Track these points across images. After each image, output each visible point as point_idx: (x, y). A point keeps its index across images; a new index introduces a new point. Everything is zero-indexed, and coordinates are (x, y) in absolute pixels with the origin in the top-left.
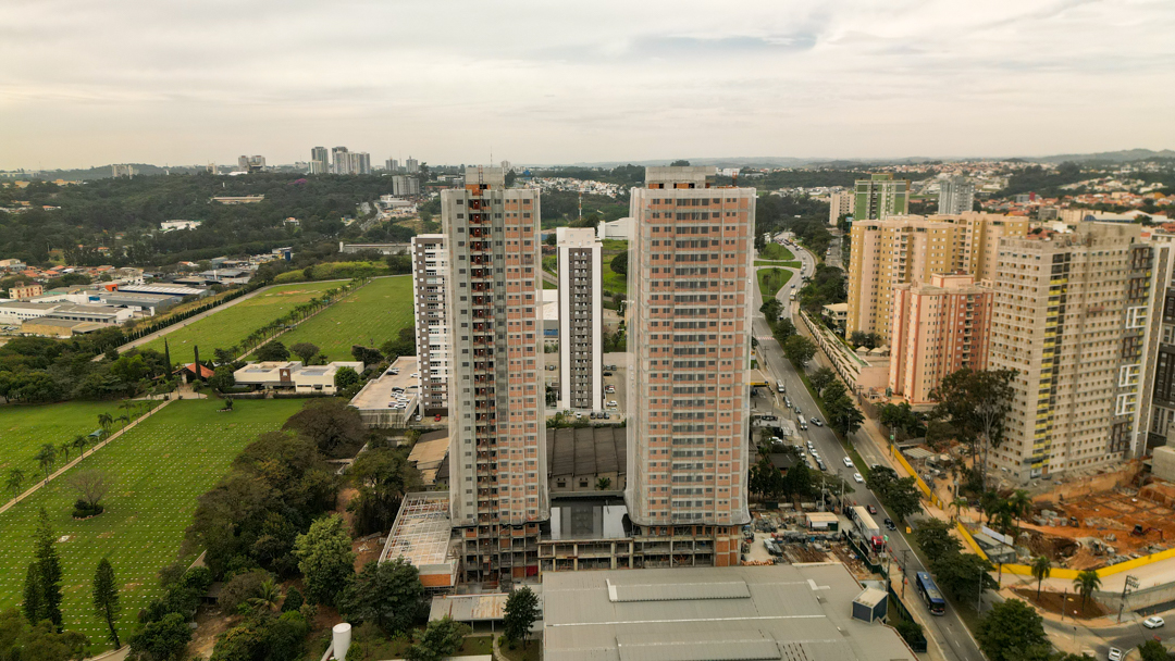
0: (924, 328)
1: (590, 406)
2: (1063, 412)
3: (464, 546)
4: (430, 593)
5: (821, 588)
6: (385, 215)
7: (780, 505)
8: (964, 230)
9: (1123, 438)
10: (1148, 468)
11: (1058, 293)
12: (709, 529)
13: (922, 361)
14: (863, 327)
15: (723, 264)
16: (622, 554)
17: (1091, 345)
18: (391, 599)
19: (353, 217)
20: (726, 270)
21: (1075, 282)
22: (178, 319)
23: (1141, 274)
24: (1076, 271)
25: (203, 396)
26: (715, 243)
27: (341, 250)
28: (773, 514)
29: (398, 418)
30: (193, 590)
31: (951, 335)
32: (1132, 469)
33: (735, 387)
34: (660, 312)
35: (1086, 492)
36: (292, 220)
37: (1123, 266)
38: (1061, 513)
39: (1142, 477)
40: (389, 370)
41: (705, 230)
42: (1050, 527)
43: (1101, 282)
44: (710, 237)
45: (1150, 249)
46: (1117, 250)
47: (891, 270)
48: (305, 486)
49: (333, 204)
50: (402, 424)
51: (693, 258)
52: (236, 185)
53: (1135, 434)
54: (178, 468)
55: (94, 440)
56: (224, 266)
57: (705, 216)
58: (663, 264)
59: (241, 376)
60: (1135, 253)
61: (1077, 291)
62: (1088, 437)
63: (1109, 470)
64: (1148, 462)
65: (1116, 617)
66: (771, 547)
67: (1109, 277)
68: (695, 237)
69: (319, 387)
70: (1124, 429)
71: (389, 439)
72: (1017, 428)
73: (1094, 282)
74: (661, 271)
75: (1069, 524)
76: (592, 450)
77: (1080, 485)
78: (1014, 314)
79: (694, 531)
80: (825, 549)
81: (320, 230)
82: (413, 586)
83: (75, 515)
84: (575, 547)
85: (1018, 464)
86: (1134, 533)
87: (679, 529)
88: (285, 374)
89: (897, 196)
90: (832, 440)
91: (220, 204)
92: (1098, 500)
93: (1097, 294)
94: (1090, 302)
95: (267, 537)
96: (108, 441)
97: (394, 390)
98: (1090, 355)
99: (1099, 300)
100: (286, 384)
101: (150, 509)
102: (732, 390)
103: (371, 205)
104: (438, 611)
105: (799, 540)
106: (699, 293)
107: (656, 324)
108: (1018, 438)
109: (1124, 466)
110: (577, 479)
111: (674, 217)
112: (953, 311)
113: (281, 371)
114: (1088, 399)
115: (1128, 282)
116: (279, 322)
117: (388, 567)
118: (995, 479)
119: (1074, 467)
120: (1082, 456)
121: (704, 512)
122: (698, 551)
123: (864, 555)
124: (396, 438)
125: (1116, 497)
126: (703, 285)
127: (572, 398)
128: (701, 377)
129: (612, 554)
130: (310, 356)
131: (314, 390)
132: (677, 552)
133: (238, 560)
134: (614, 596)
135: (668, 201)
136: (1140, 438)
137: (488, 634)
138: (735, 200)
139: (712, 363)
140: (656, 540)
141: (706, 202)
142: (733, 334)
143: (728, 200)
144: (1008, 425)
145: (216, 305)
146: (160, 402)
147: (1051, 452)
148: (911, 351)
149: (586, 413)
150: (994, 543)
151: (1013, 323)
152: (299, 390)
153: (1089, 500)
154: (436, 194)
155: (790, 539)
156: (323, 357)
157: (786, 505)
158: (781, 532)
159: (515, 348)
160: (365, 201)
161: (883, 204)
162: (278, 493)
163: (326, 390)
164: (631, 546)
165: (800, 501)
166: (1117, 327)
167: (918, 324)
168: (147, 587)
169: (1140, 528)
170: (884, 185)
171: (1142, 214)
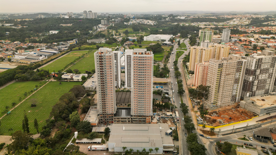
2: (221, 94)
3: (100, 117)
4: (92, 126)
5: (162, 129)
6: (99, 30)
7: (163, 110)
8: (216, 48)
9: (235, 98)
10: (239, 105)
11: (220, 71)
12: (145, 116)
15: (147, 69)
17: (227, 81)
18: (85, 128)
19: (92, 30)
20: (148, 70)
22: (52, 60)
23: (240, 67)
24: (224, 67)
25: (56, 80)
26: (146, 65)
28: (161, 112)
29: (92, 89)
30: (52, 124)
31: (205, 74)
32: (236, 105)
33: (150, 91)
34: (136, 77)
35: (225, 109)
36: (78, 31)
37: (235, 65)
38: (217, 114)
40: (92, 76)
41: (144, 62)
42: (213, 117)
43: (230, 69)
44: (145, 64)
45: (242, 62)
46: (234, 62)
47: (198, 58)
48: (72, 104)
49: (87, 27)
51: (142, 67)
52: (66, 21)
53: (237, 98)
54: (50, 97)
55: (35, 90)
56: (62, 44)
57: (144, 60)
58: (136, 68)
59: (63, 76)
60: (238, 62)
61: (224, 70)
62: (226, 99)
63: (231, 105)
64: (239, 103)
65: (217, 136)
66: (158, 119)
67: (232, 68)
68: (142, 64)
69: (78, 80)
70: (235, 97)
71: (90, 93)
72: (211, 97)
73: (228, 69)
74: (136, 70)
75: (218, 116)
77: (223, 108)
78: (211, 74)
79: (142, 116)
80: (168, 120)
81: (84, 34)
82: (89, 125)
83: (31, 107)
84: (120, 119)
85: (210, 104)
86: (229, 119)
87: (139, 116)
88: (72, 77)
89: (210, 34)
91: (62, 26)
92: (227, 111)
93: (229, 71)
94: (227, 72)
95: (65, 115)
96: (37, 90)
97: (92, 82)
98: (227, 83)
99: (229, 72)
100: (72, 79)
101: (45, 106)
103: (96, 27)
104: (94, 130)
105: (164, 118)
106: (143, 74)
107: (135, 79)
108: (210, 99)
109: (234, 104)
110: (124, 104)
111: (138, 60)
112: (206, 70)
113: (71, 76)
114: (226, 91)
115: (236, 68)
116: (72, 63)
117: (85, 122)
118: (206, 106)
119: (223, 104)
120: (225, 102)
122: (143, 120)
124: (92, 93)
125: (231, 110)
126: (144, 72)
128: (143, 89)
130: (77, 72)
131: (77, 80)
132: (139, 120)
133: (59, 119)
134: (124, 129)
135: (137, 57)
136: (238, 99)
137: (102, 134)
138: (149, 57)
139: (145, 87)
140: (135, 118)
141: (144, 57)
142: (149, 81)
143: (148, 57)
144: (209, 96)
145: (60, 56)
146: (47, 82)
147: (218, 101)
149: (130, 88)
150: (200, 120)
151: (211, 77)
152: (74, 80)
153: (224, 111)
154: (111, 24)
155: (162, 117)
156: (80, 72)
157: (164, 110)
158: (161, 116)
160: (95, 25)
162: (67, 106)
163: (80, 80)
165: (167, 109)
166: (233, 77)
168: (44, 122)
169: (230, 118)
170: (207, 32)
171: (273, 36)
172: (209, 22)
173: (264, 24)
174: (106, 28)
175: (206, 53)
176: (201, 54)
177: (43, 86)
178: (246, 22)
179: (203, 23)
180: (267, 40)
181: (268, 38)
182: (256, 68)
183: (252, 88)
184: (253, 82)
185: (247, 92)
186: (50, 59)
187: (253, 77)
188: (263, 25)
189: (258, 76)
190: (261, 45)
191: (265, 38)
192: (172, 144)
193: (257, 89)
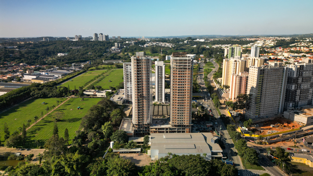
1: (162, 101)
2: (263, 103)
4: (129, 137)
12: (185, 126)
14: (225, 84)
16: (167, 130)
17: (269, 89)
21: (265, 75)
22: (68, 79)
25: (77, 97)
27: (103, 62)
29: (120, 103)
34: (175, 82)
36: (89, 53)
37: (277, 72)
40: (118, 92)
46: (275, 69)
47: (232, 71)
48: (103, 116)
57: (184, 63)
59: (85, 93)
60: (280, 69)
62: (269, 109)
64: (283, 114)
68: (182, 67)
73: (270, 76)
74: (175, 74)
79: (182, 126)
84: (157, 129)
85: (252, 114)
87: (178, 126)
89: (239, 51)
91: (71, 48)
94: (269, 80)
100: (95, 95)
106: (183, 78)
108: (252, 109)
110: (159, 116)
111: (178, 63)
113: (94, 92)
114: (269, 101)
120: (267, 113)
121: (183, 122)
122: (182, 130)
127: (158, 99)
128: (183, 95)
131: (101, 96)
132: (178, 130)
134: (164, 137)
136: (281, 109)
137: (140, 144)
143: (189, 60)
145: (75, 76)
147: (260, 112)
150: (244, 130)
152: (98, 96)
157: (202, 122)
161: (235, 53)
163: (104, 96)
165: (205, 121)
170: (236, 48)
171: (305, 54)
175: (240, 65)
176: (235, 66)
180: (298, 58)
182: (298, 75)
183: (295, 98)
185: (290, 103)
192: (220, 151)
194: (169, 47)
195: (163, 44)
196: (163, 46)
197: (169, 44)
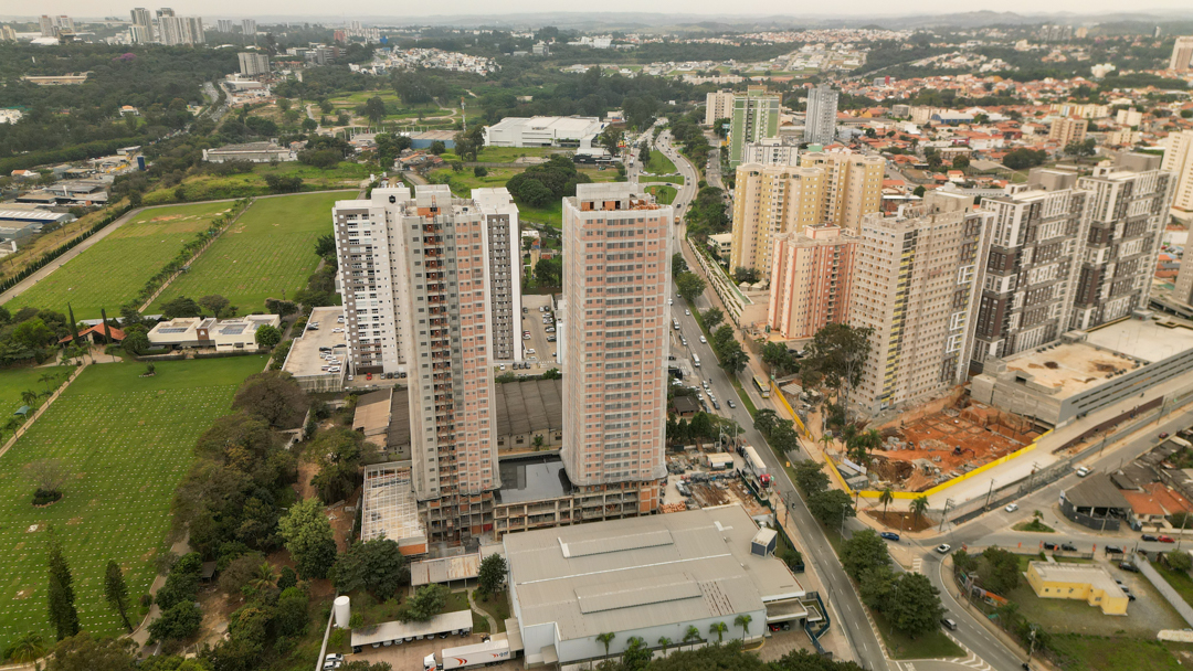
0: (799, 276)
1: (511, 357)
2: (907, 355)
3: (429, 514)
4: (410, 559)
5: (727, 528)
6: (235, 100)
7: (685, 448)
8: (832, 169)
9: (951, 370)
10: (968, 392)
11: (907, 263)
12: (635, 484)
13: (796, 303)
14: (745, 263)
15: (646, 272)
16: (564, 509)
17: (930, 301)
18: (379, 571)
19: (200, 103)
20: (649, 277)
21: (920, 252)
22: (50, 258)
23: (971, 240)
24: (921, 243)
25: (118, 359)
26: (640, 255)
27: (205, 158)
28: (681, 456)
29: (333, 382)
30: (192, 575)
31: (820, 280)
32: (956, 394)
33: (656, 371)
34: (595, 313)
35: (921, 416)
36: (127, 108)
37: (958, 235)
38: (901, 438)
39: (964, 400)
40: (309, 324)
41: (631, 245)
42: (893, 452)
43: (940, 250)
44: (635, 250)
45: (980, 218)
46: (953, 223)
47: (770, 213)
48: (271, 468)
49: (174, 89)
50: (339, 387)
51: (621, 268)
52: (48, 60)
53: (960, 365)
54: (121, 444)
55: (23, 417)
56: (67, 176)
57: (631, 233)
58: (595, 274)
59: (155, 335)
60: (967, 223)
61: (921, 259)
62: (924, 373)
63: (939, 396)
64: (968, 387)
65: (938, 527)
66: (682, 489)
67: (947, 246)
68: (623, 251)
69: (240, 345)
70: (952, 362)
71: (328, 403)
72: (872, 372)
73: (935, 251)
74: (595, 280)
75: (907, 447)
76: (523, 407)
77: (917, 411)
78: (873, 280)
79: (623, 486)
80: (724, 486)
81: (165, 122)
82: (396, 558)
83: (35, 503)
84: (526, 507)
85: (871, 399)
86: (954, 453)
87: (610, 486)
88: (203, 333)
89: (771, 112)
90: (723, 377)
91: (34, 86)
92: (931, 423)
93: (936, 260)
94: (931, 267)
95: (251, 522)
96: (38, 415)
97: (322, 350)
98: (929, 309)
99: (937, 265)
100: (204, 342)
101: (109, 491)
102: (654, 374)
103: (217, 87)
104: (419, 575)
105: (703, 481)
106: (626, 297)
107: (591, 323)
108: (872, 380)
109: (950, 392)
110: (514, 437)
111: (605, 234)
112: (822, 260)
113: (199, 331)
114: (926, 343)
115: (961, 248)
116: (172, 265)
117: (373, 546)
118: (853, 412)
119: (913, 397)
120: (919, 388)
121: (630, 470)
122: (626, 500)
123: (754, 490)
124: (335, 402)
125: (943, 418)
126: (630, 290)
127: (495, 351)
128: (628, 365)
129: (556, 510)
130: (222, 310)
131: (236, 349)
132: (609, 503)
133: (228, 545)
134: (567, 553)
135: (599, 221)
136: (964, 368)
137: (462, 590)
138: (656, 219)
139: (637, 353)
140: (592, 495)
141: (631, 221)
142: (654, 329)
143: (651, 220)
144: (865, 369)
145: (86, 236)
146: (74, 368)
147: (897, 387)
148: (787, 295)
149: (509, 363)
150: (852, 473)
151: (872, 287)
152: (219, 349)
153: (922, 423)
154: (288, 72)
155: (696, 480)
156: (233, 309)
157: (690, 447)
158: (688, 473)
159: (469, 349)
160: (208, 80)
161: (758, 119)
162: (249, 477)
163: (247, 348)
164: (572, 502)
165: (701, 443)
166: (950, 284)
167: (794, 272)
168: (137, 571)
169: (958, 449)
170: (759, 101)
171: (981, 111)
172: (711, 62)
173: (917, 64)
174: (268, 94)
175: (802, 190)
176: (783, 194)
177: (62, 389)
178: (852, 58)
179: (689, 63)
180: (961, 127)
181: (966, 122)
182: (1023, 240)
183: (1006, 321)
184: (1010, 297)
185: (991, 341)
186: (37, 254)
187: (1012, 279)
188: (915, 69)
189: (1026, 275)
190: (950, 149)
191: (954, 123)
192: (795, 591)
193: (1021, 325)
194: (476, 75)
195: (449, 60)
196: (450, 67)
197: (474, 59)
